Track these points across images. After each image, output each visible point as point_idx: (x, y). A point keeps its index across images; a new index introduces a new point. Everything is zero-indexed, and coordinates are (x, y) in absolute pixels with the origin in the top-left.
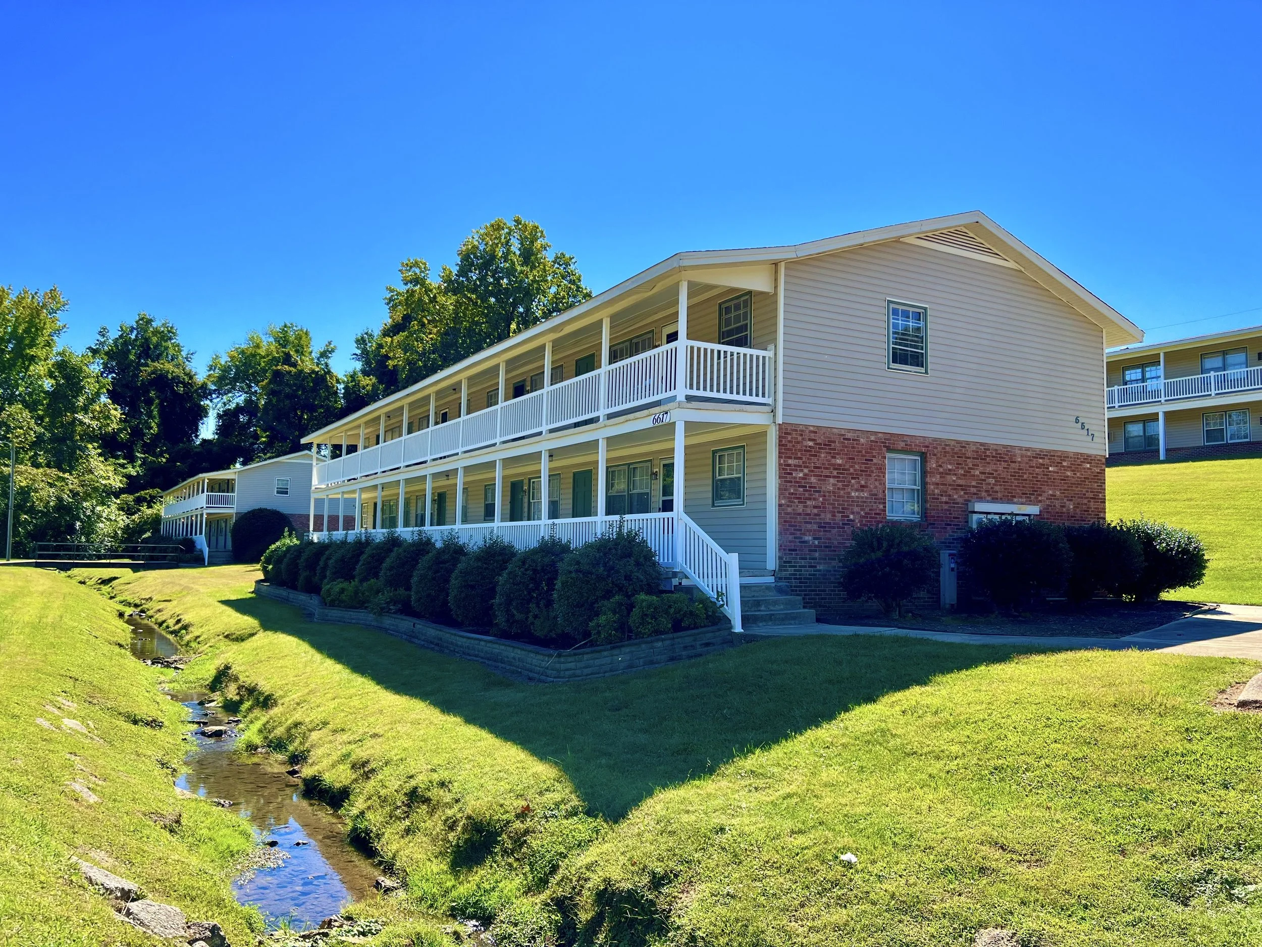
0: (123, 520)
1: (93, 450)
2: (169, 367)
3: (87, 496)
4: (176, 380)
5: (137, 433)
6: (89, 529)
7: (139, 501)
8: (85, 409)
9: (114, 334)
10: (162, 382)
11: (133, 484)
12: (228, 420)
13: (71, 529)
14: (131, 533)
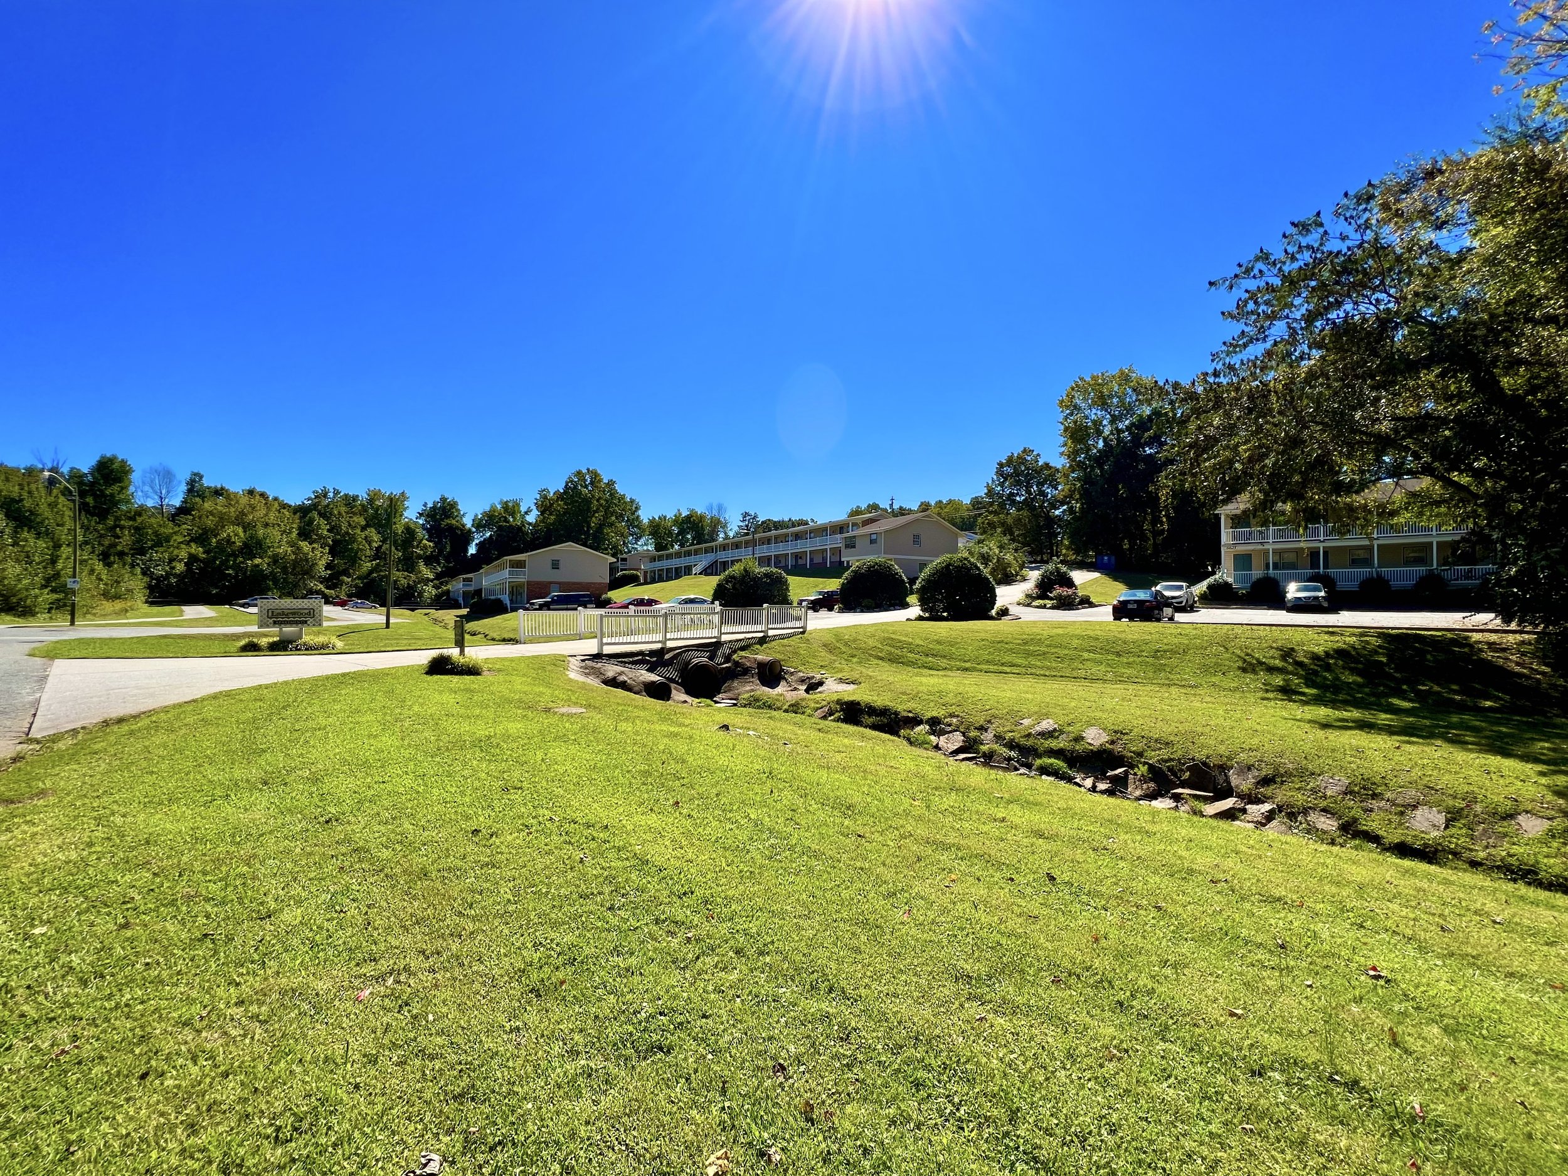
0: (434, 592)
1: (421, 563)
2: (454, 522)
3: (419, 583)
4: (457, 528)
5: (441, 552)
6: (421, 594)
7: (441, 583)
8: (417, 547)
9: (430, 505)
10: (451, 528)
11: (438, 576)
12: (480, 546)
13: (414, 596)
14: (438, 597)
